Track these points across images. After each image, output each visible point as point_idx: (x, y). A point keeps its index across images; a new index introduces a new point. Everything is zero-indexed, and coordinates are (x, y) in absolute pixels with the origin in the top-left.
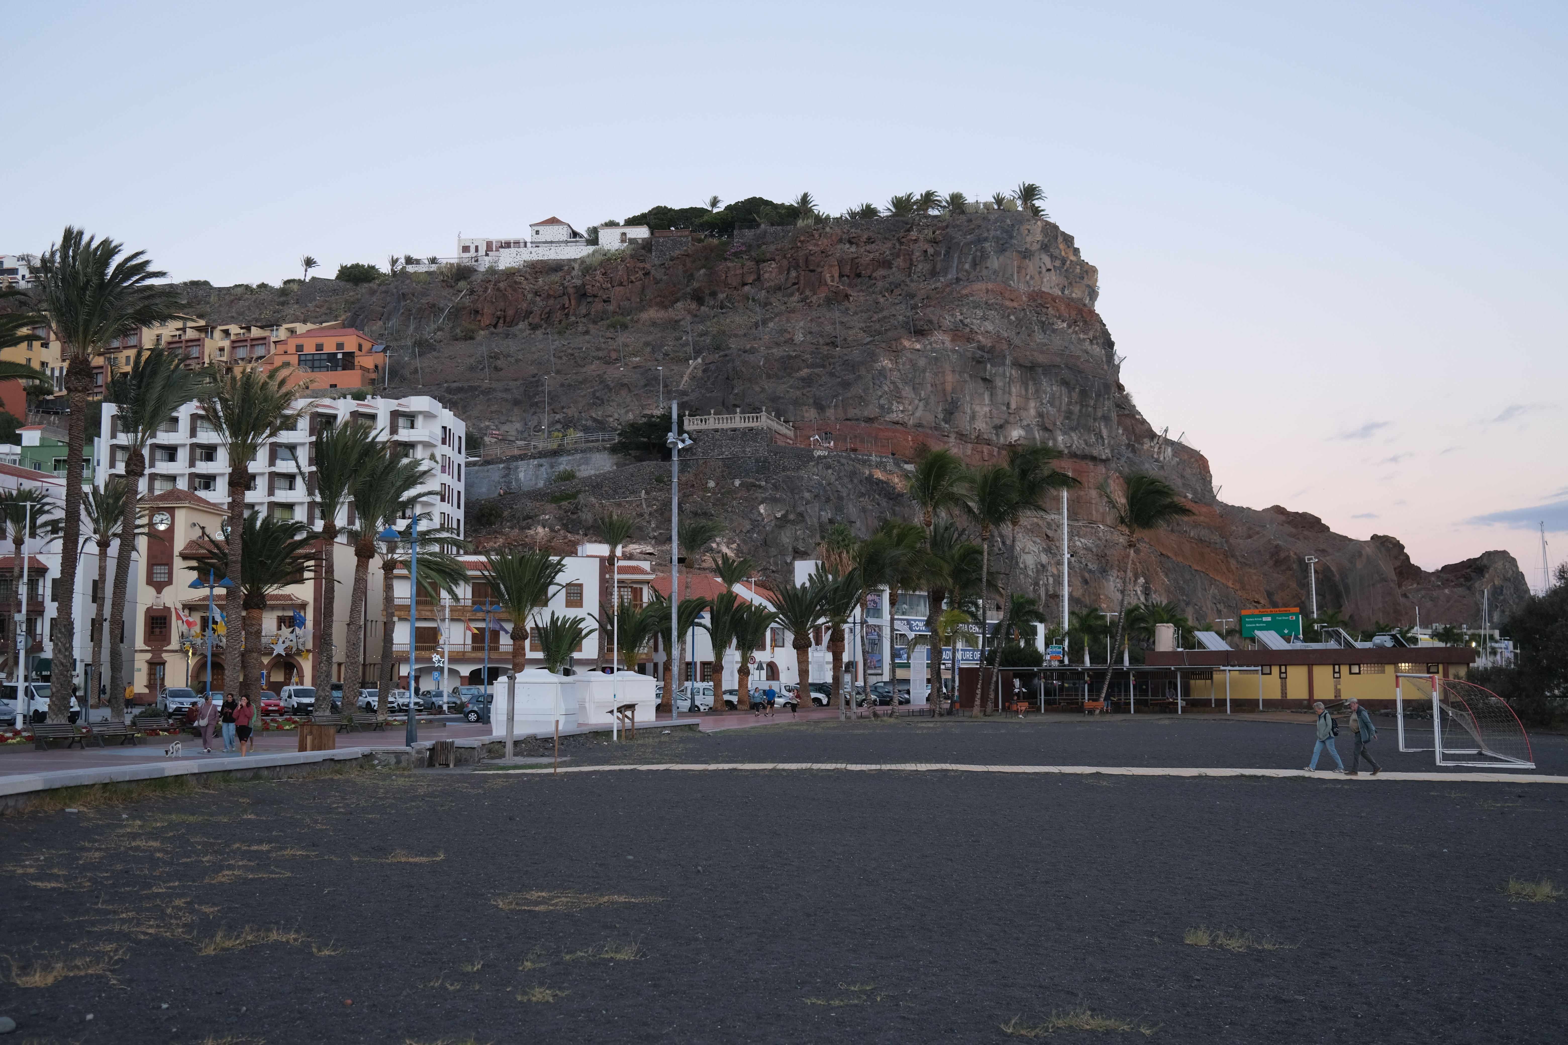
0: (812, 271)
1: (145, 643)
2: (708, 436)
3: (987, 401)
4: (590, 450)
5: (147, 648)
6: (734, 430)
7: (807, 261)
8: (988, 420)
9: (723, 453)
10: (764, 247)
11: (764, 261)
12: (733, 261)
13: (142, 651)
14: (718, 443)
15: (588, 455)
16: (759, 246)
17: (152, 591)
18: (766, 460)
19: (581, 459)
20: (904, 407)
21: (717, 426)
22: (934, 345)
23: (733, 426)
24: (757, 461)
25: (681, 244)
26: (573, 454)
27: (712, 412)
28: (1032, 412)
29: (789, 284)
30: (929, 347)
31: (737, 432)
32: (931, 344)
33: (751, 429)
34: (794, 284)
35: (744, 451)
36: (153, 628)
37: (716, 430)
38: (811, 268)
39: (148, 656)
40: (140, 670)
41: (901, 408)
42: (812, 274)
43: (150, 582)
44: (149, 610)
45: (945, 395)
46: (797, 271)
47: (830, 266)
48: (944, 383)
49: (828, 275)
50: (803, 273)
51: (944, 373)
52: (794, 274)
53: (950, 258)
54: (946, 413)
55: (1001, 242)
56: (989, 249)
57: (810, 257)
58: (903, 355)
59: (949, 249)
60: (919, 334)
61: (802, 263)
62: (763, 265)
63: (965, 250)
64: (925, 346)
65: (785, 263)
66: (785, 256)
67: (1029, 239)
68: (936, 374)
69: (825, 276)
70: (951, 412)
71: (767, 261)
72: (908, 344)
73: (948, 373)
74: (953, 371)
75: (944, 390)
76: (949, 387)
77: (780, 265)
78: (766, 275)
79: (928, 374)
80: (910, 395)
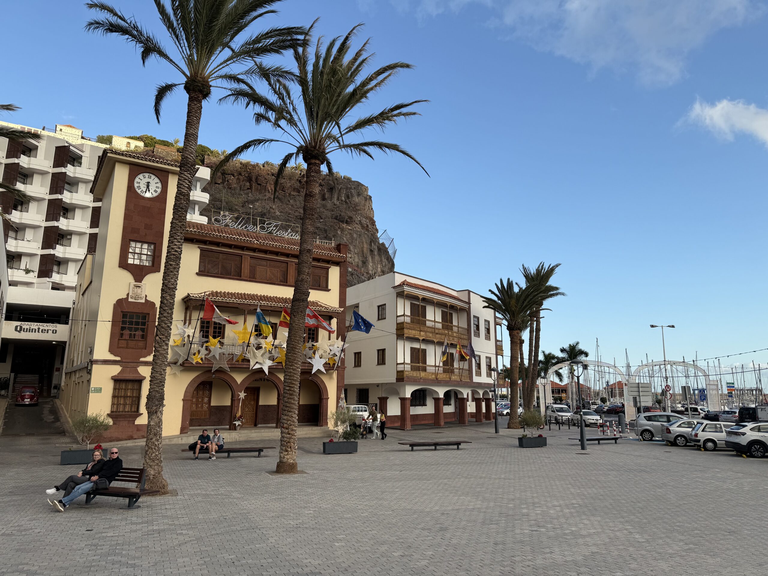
1: (112, 350)
3: (371, 260)
5: (112, 357)
7: (257, 179)
11: (227, 174)
13: (106, 362)
17: (127, 277)
22: (357, 229)
29: (246, 188)
32: (355, 228)
34: (248, 189)
36: (123, 329)
39: (116, 370)
40: (99, 390)
42: (259, 186)
43: (123, 264)
44: (120, 304)
45: (363, 254)
46: (250, 182)
47: (271, 184)
48: (363, 248)
49: (269, 188)
50: (254, 184)
51: (363, 243)
52: (248, 184)
53: (332, 193)
54: (363, 262)
55: (358, 191)
56: (353, 193)
57: (259, 177)
58: (345, 230)
59: (331, 189)
60: (347, 222)
61: (254, 179)
62: (226, 176)
63: (342, 191)
64: (353, 229)
65: (241, 177)
66: (240, 174)
67: (365, 193)
68: (359, 243)
69: (268, 188)
70: (364, 263)
71: (229, 174)
72: (344, 225)
73: (365, 243)
74: (366, 243)
75: (363, 251)
76: (365, 250)
77: (238, 178)
78: (230, 181)
79: (357, 242)
80: (353, 250)
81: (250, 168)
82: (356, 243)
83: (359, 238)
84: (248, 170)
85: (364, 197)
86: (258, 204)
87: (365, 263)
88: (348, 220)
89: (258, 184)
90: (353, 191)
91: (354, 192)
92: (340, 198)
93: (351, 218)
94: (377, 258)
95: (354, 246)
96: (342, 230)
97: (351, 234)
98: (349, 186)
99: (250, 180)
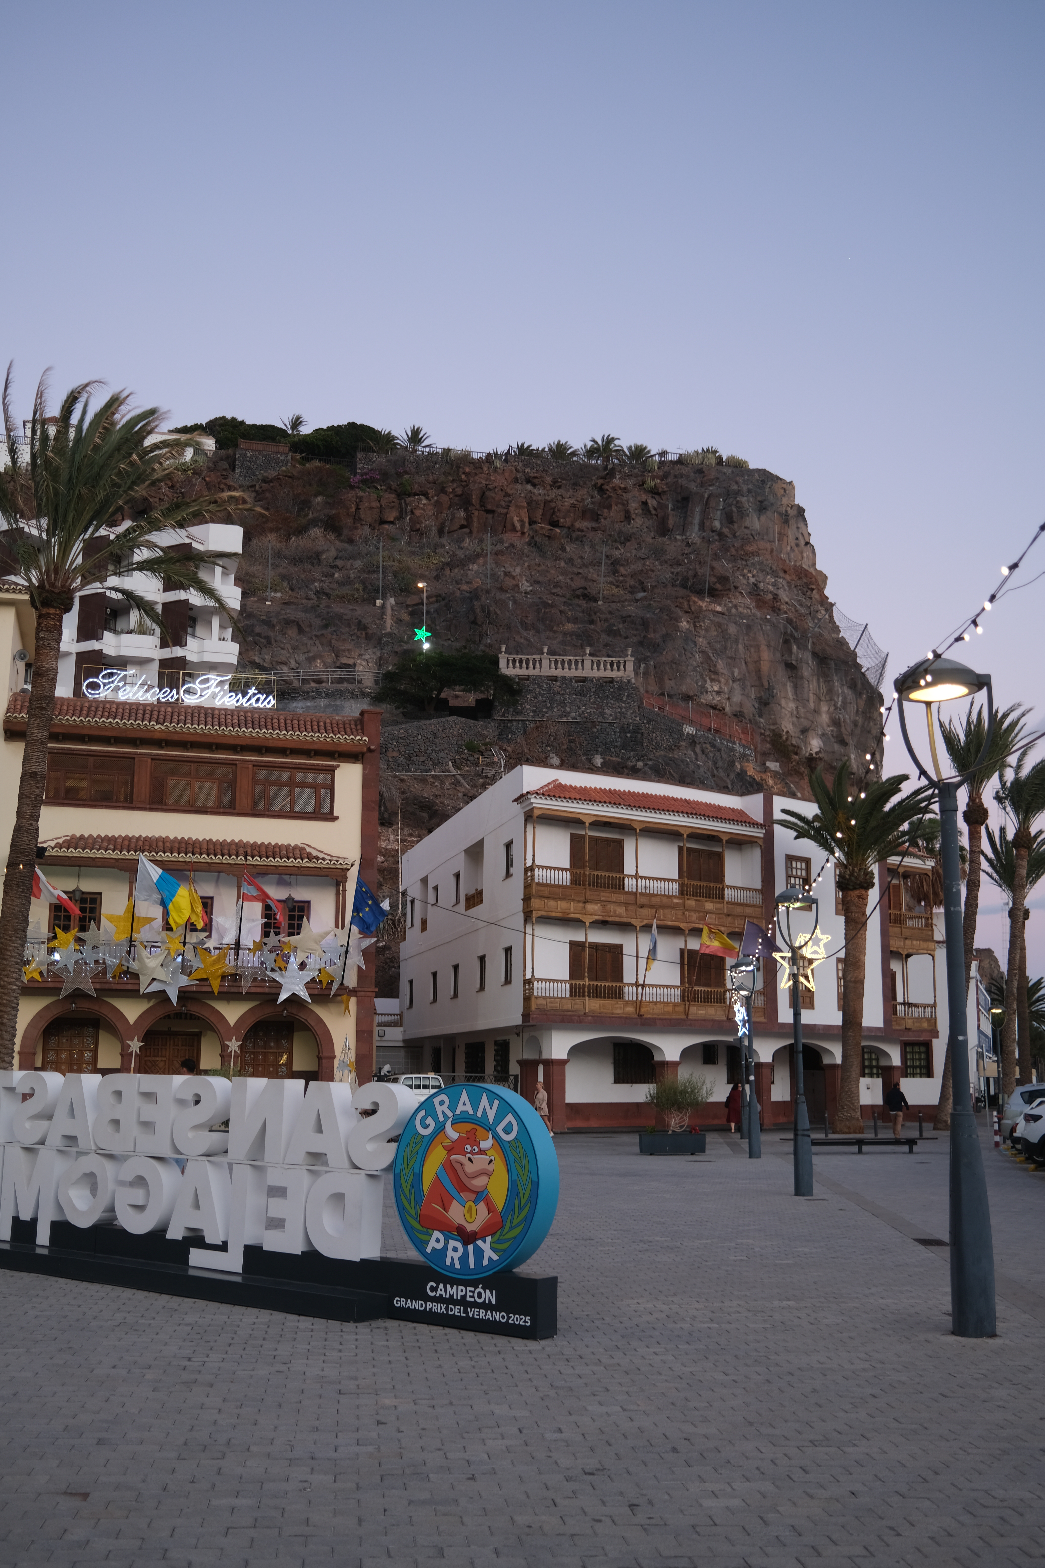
0: (491, 512)
2: (540, 687)
3: (790, 695)
4: (341, 694)
6: (584, 680)
7: (483, 497)
8: (795, 719)
9: (567, 714)
10: (407, 477)
11: (409, 495)
12: (363, 490)
14: (558, 697)
15: (338, 703)
16: (399, 475)
18: (637, 730)
19: (326, 707)
20: (720, 688)
21: (553, 672)
22: (740, 609)
23: (579, 673)
24: (623, 730)
25: (277, 463)
26: (314, 698)
27: (545, 650)
28: (825, 718)
29: (456, 526)
30: (733, 610)
31: (588, 684)
32: (735, 606)
33: (611, 680)
34: (462, 527)
35: (602, 714)
37: (555, 679)
38: (489, 507)
41: (716, 689)
42: (490, 516)
45: (759, 678)
46: (466, 510)
47: (518, 507)
48: (758, 662)
49: (516, 519)
50: (476, 513)
51: (758, 647)
52: (462, 514)
53: (686, 512)
54: (760, 703)
55: (759, 498)
56: (746, 505)
57: (487, 493)
58: (705, 617)
59: (684, 501)
60: (714, 594)
61: (475, 499)
62: (409, 500)
63: (712, 504)
64: (729, 610)
65: (444, 499)
66: (443, 491)
67: (785, 501)
68: (747, 648)
69: (512, 519)
70: (765, 702)
71: (415, 494)
72: (704, 604)
73: (763, 648)
74: (769, 646)
75: (758, 671)
76: (765, 667)
77: (437, 501)
78: (418, 512)
79: (740, 647)
80: (725, 671)
81: (467, 470)
82: (737, 650)
83: (747, 634)
84: (463, 477)
85: (780, 514)
86: (475, 567)
87: (766, 704)
88: (718, 586)
89: (488, 511)
90: (744, 499)
91: (748, 501)
92: (707, 524)
93: (724, 579)
94: (812, 686)
95: (731, 658)
96: (696, 616)
97: (719, 625)
98: (735, 487)
99: (465, 501)
